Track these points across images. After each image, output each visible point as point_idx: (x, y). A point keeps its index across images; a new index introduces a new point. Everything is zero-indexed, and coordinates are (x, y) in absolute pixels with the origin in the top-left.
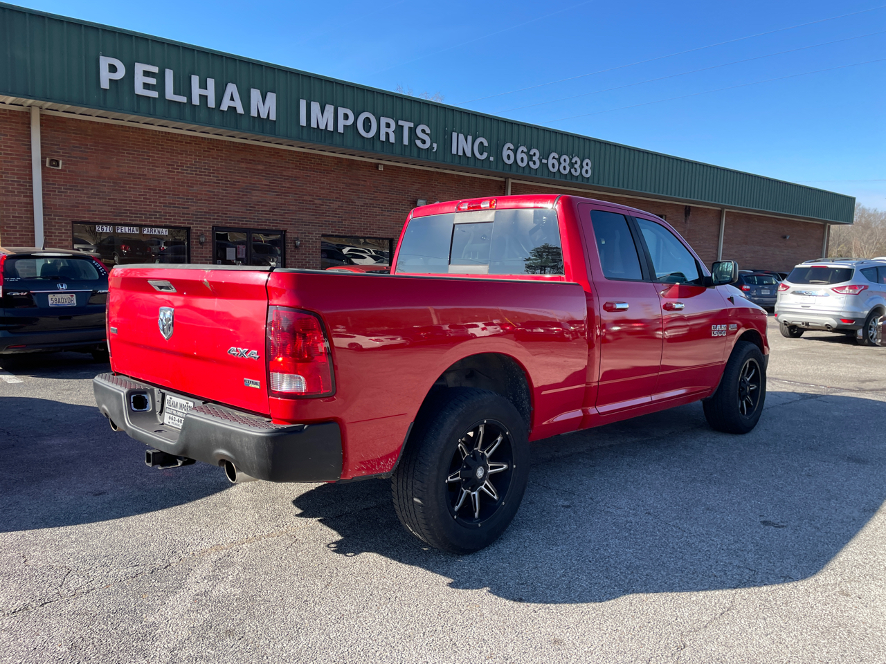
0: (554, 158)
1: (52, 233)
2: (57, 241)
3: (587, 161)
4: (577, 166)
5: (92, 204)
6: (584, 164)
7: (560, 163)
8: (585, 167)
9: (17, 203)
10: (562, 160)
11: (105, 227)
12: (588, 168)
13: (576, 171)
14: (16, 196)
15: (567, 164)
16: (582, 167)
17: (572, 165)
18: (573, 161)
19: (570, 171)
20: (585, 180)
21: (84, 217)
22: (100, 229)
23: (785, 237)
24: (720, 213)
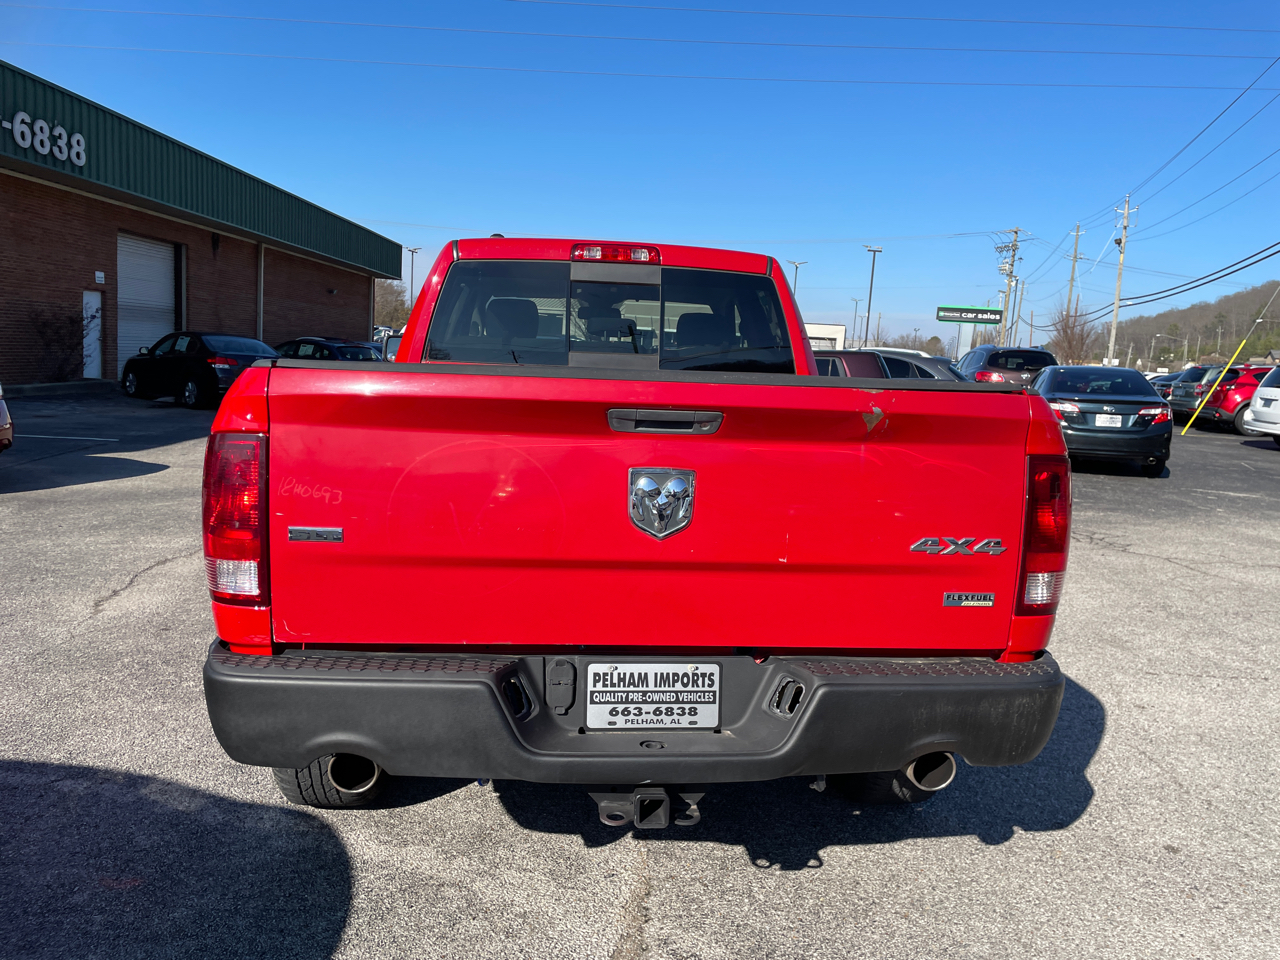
0: (23, 122)
3: (77, 137)
4: (62, 143)
6: (74, 142)
7: (34, 134)
8: (76, 149)
10: (37, 129)
12: (81, 149)
13: (61, 152)
15: (45, 136)
16: (69, 146)
17: (54, 140)
18: (56, 133)
19: (51, 150)
20: (77, 169)
23: (331, 292)
24: (257, 249)
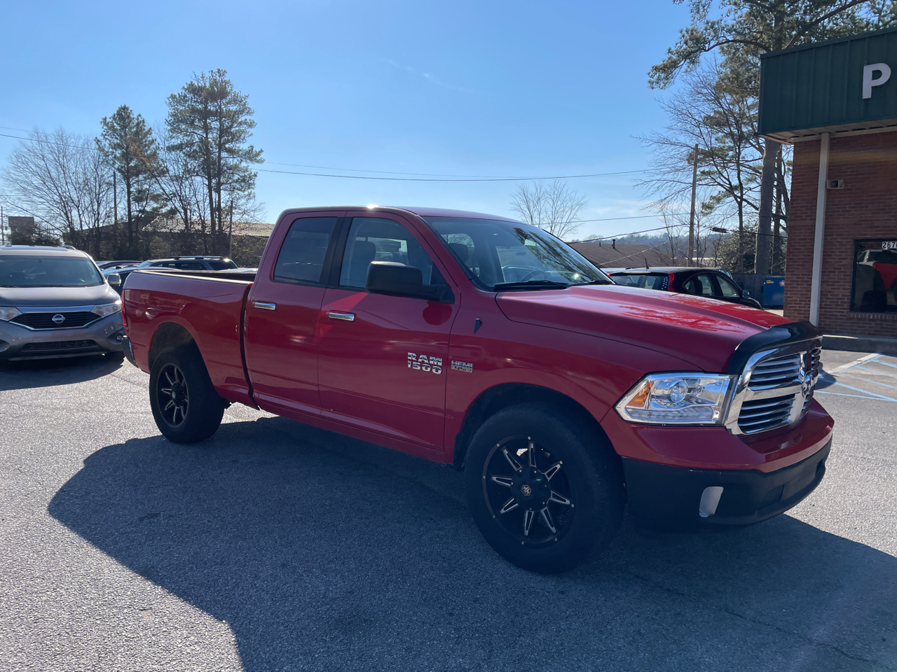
1: (833, 252)
2: (837, 260)
5: (876, 220)
9: (803, 226)
11: (892, 244)
14: (804, 220)
21: (866, 235)
22: (886, 246)
